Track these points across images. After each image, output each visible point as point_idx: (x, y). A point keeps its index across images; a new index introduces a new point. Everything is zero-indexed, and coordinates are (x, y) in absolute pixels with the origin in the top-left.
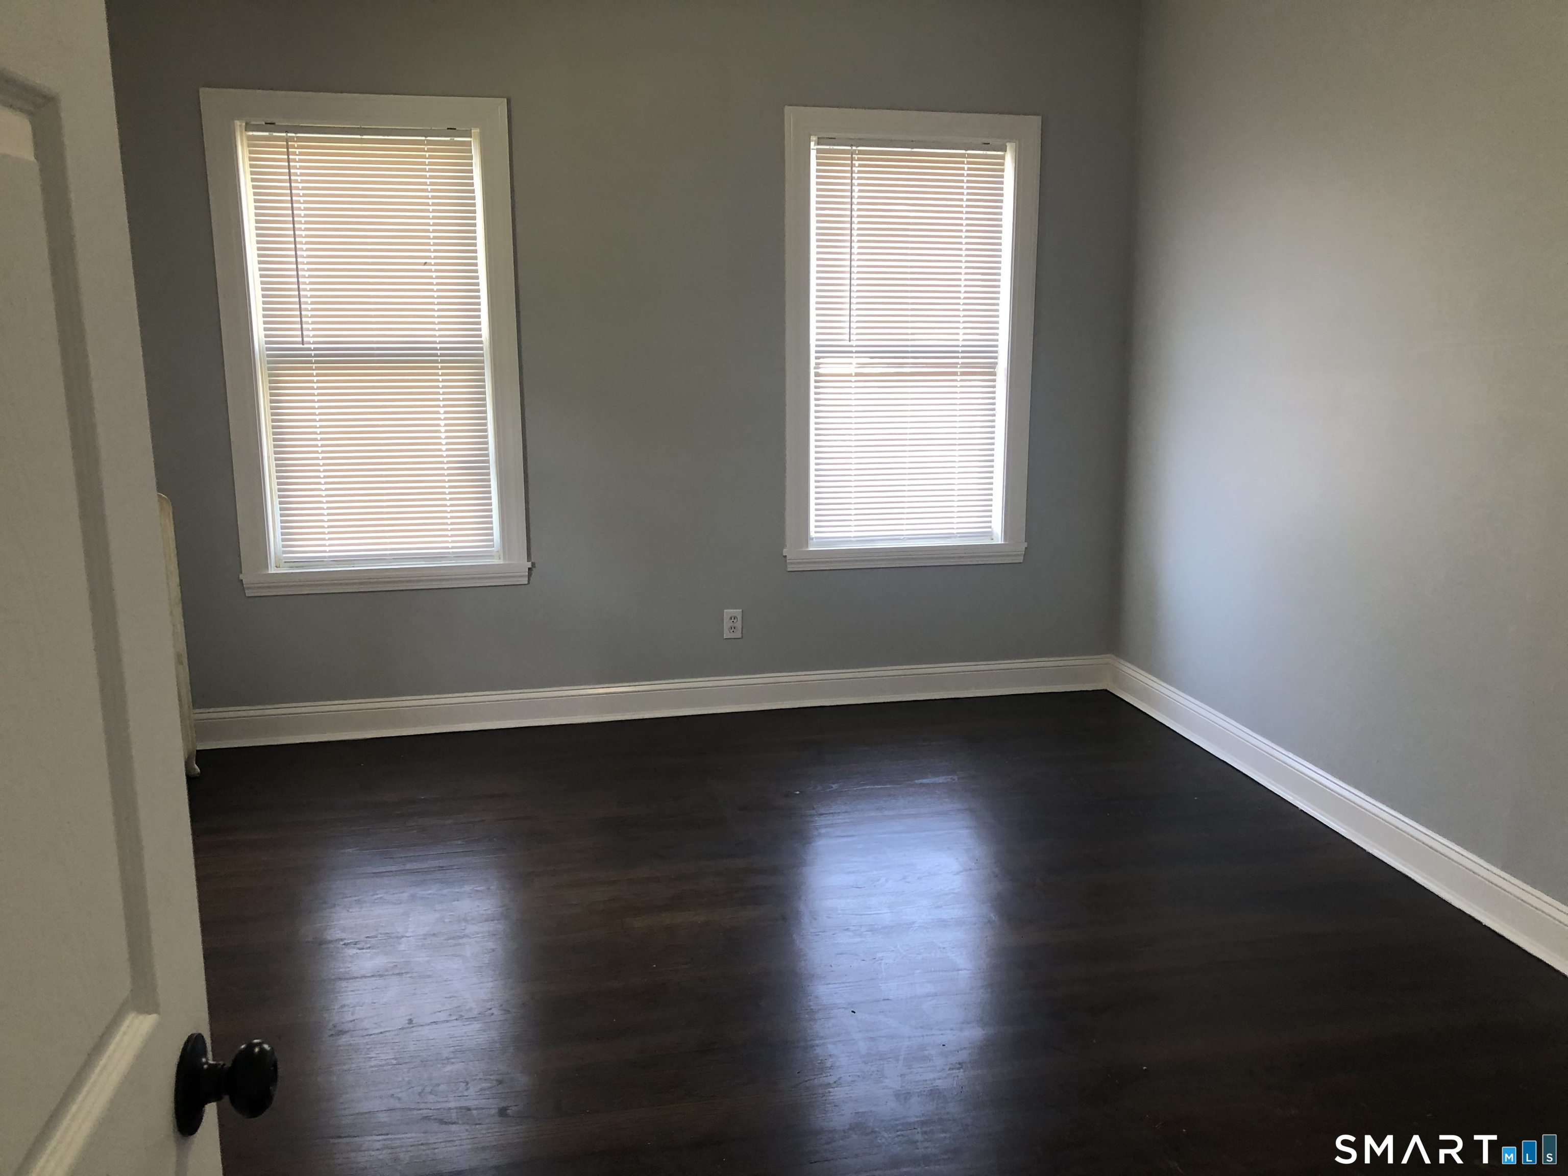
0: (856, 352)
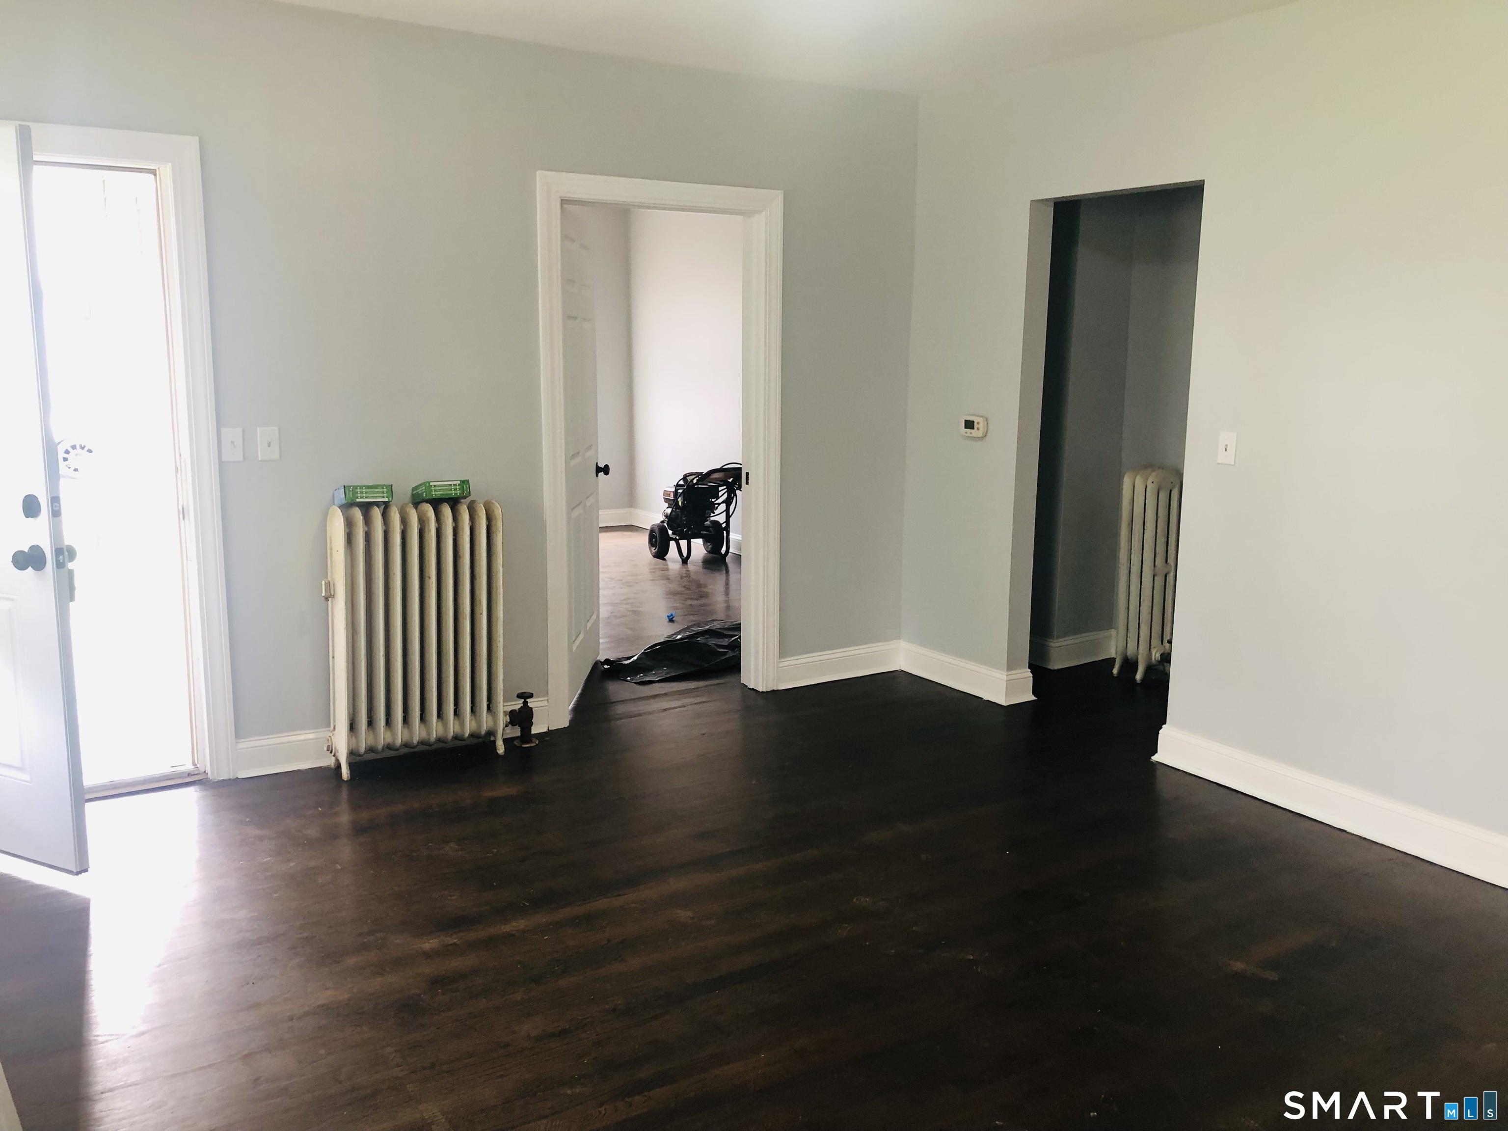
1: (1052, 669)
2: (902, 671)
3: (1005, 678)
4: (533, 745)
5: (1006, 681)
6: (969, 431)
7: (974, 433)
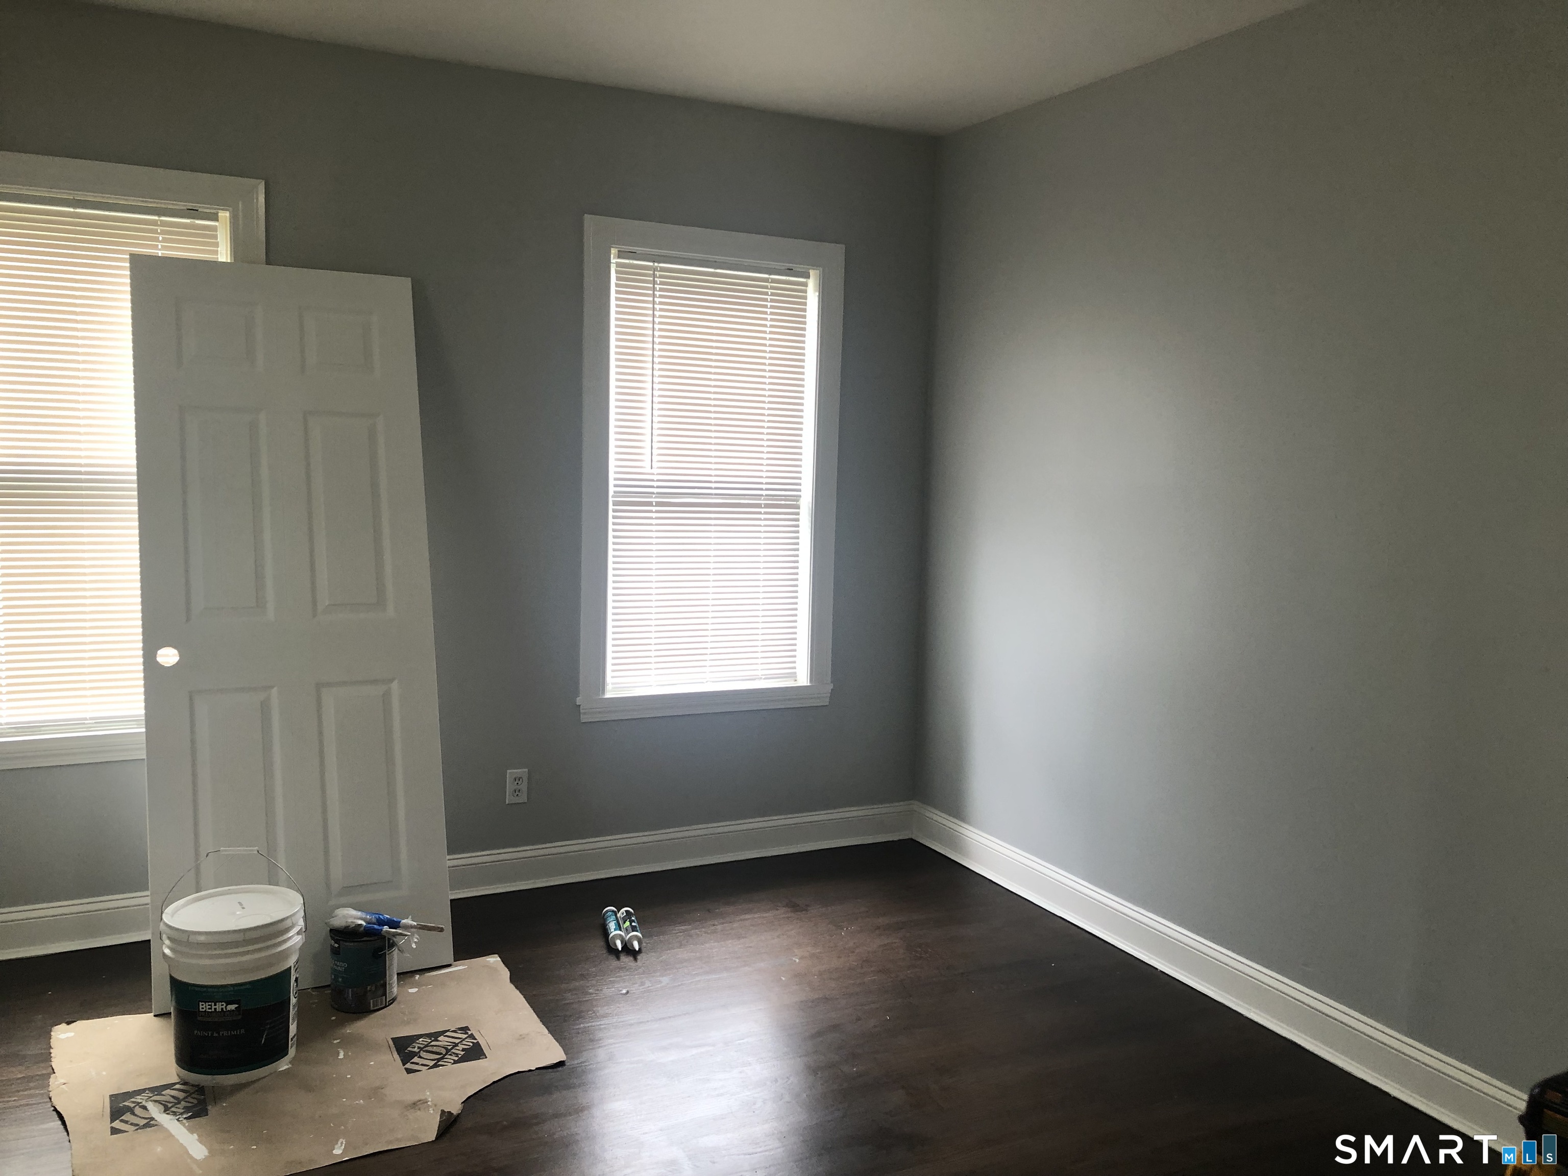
0: (658, 481)
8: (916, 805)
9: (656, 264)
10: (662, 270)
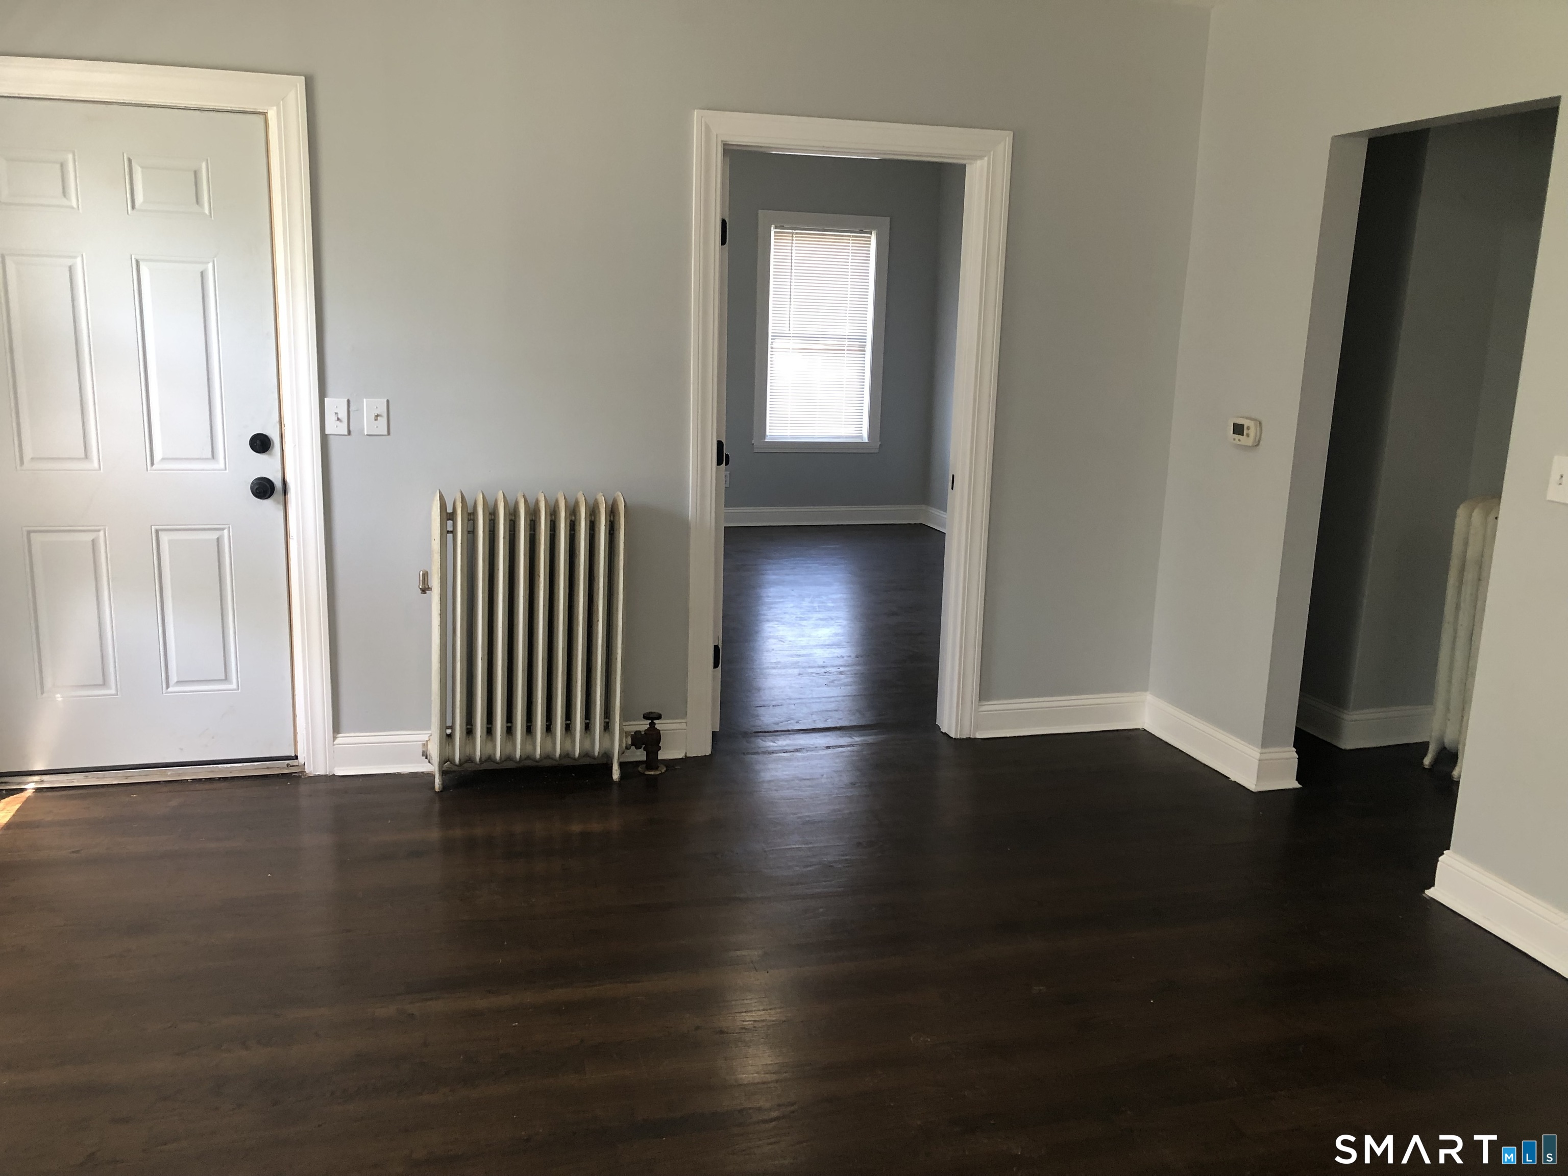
0: (793, 337)
1: (1343, 748)
2: (1145, 730)
3: (1258, 756)
4: (658, 772)
5: (1259, 760)
6: (1236, 436)
7: (1243, 440)
8: (924, 507)
9: (793, 231)
10: (797, 233)
